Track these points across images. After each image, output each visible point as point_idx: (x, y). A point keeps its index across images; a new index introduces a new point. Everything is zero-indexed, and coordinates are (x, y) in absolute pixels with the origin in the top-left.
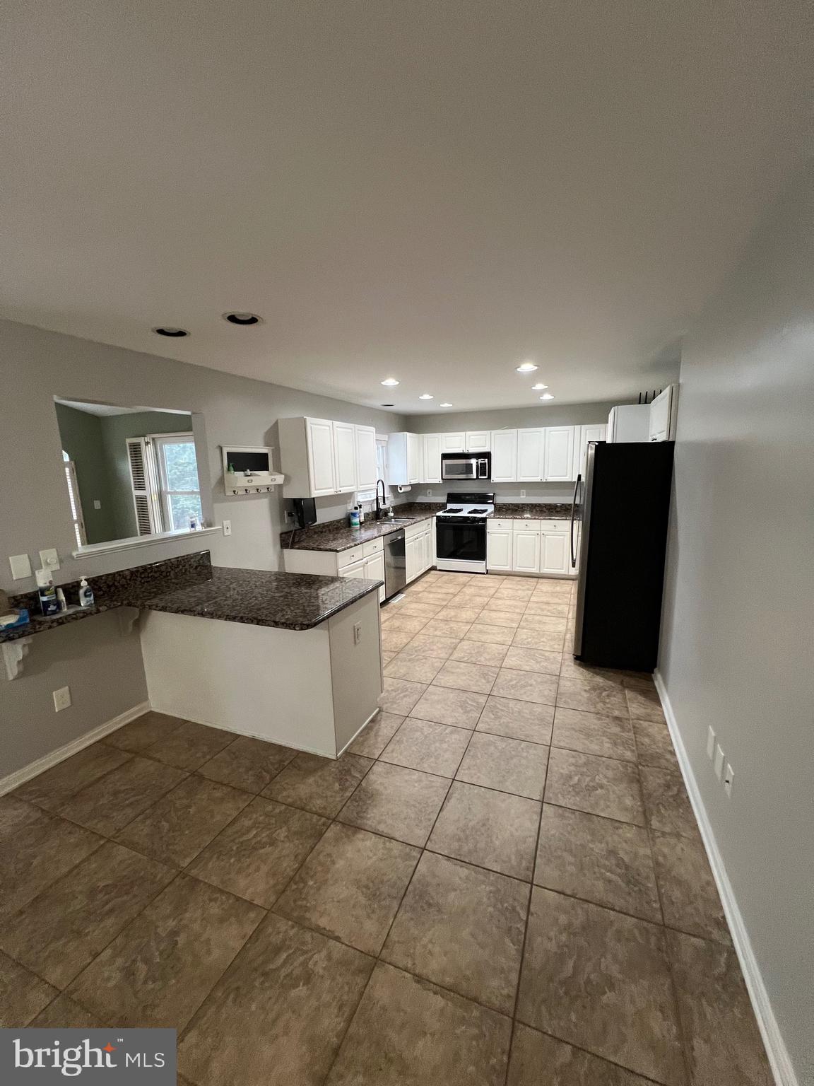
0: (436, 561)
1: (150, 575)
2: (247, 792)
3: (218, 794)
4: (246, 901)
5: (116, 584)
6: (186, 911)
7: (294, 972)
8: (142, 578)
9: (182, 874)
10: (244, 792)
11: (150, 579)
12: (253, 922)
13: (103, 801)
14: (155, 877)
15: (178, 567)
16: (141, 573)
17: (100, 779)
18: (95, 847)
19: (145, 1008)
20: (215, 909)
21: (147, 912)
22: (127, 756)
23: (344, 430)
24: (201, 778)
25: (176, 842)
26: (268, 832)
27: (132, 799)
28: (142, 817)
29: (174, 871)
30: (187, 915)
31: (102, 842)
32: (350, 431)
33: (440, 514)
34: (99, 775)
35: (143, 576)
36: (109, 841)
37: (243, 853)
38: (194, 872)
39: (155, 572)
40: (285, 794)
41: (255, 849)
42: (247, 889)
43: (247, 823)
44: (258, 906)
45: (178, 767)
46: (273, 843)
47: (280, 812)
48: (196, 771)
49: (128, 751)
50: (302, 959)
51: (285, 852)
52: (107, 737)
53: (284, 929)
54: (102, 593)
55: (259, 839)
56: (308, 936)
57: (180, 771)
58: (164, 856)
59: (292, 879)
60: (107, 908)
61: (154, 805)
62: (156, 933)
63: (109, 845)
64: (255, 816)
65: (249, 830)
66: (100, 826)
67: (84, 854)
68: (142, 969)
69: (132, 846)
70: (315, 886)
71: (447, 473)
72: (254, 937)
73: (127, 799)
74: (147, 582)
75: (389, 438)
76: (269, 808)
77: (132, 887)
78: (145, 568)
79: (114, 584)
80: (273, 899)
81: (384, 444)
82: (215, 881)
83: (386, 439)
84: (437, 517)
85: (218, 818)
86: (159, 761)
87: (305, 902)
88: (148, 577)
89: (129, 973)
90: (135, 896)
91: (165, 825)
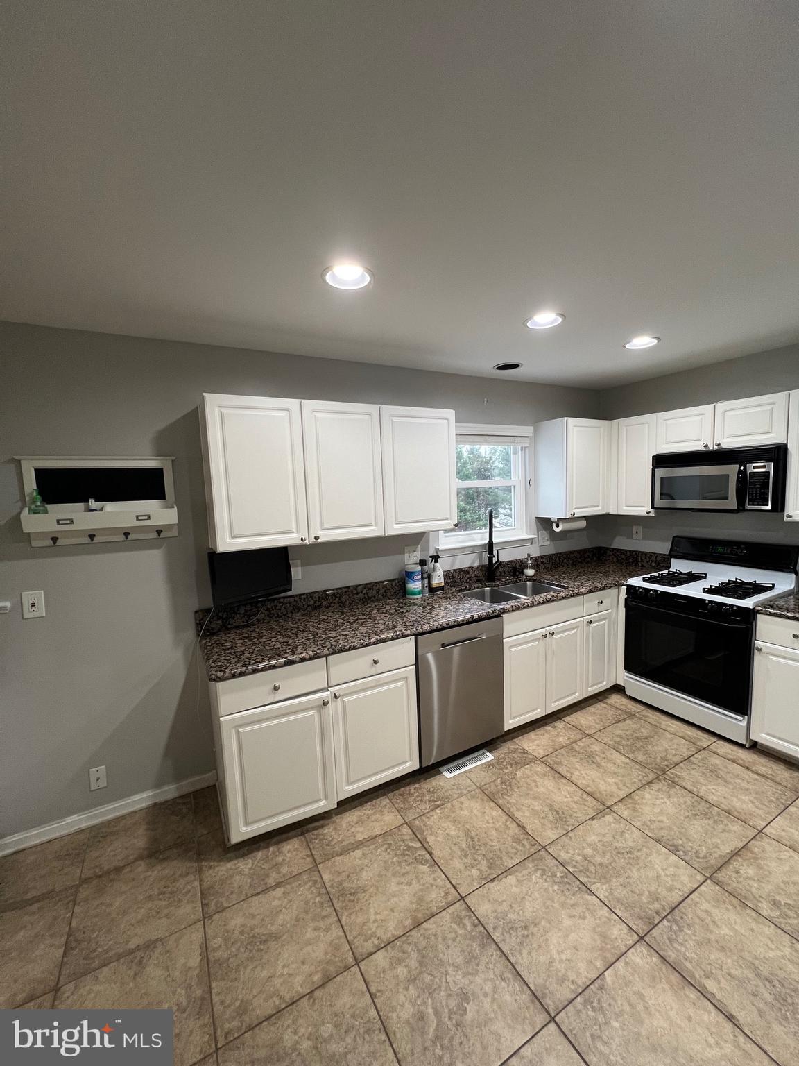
0: (622, 677)
23: (339, 416)
32: (367, 417)
33: (637, 581)
71: (663, 495)
75: (535, 431)
81: (526, 442)
83: (531, 435)
84: (630, 588)
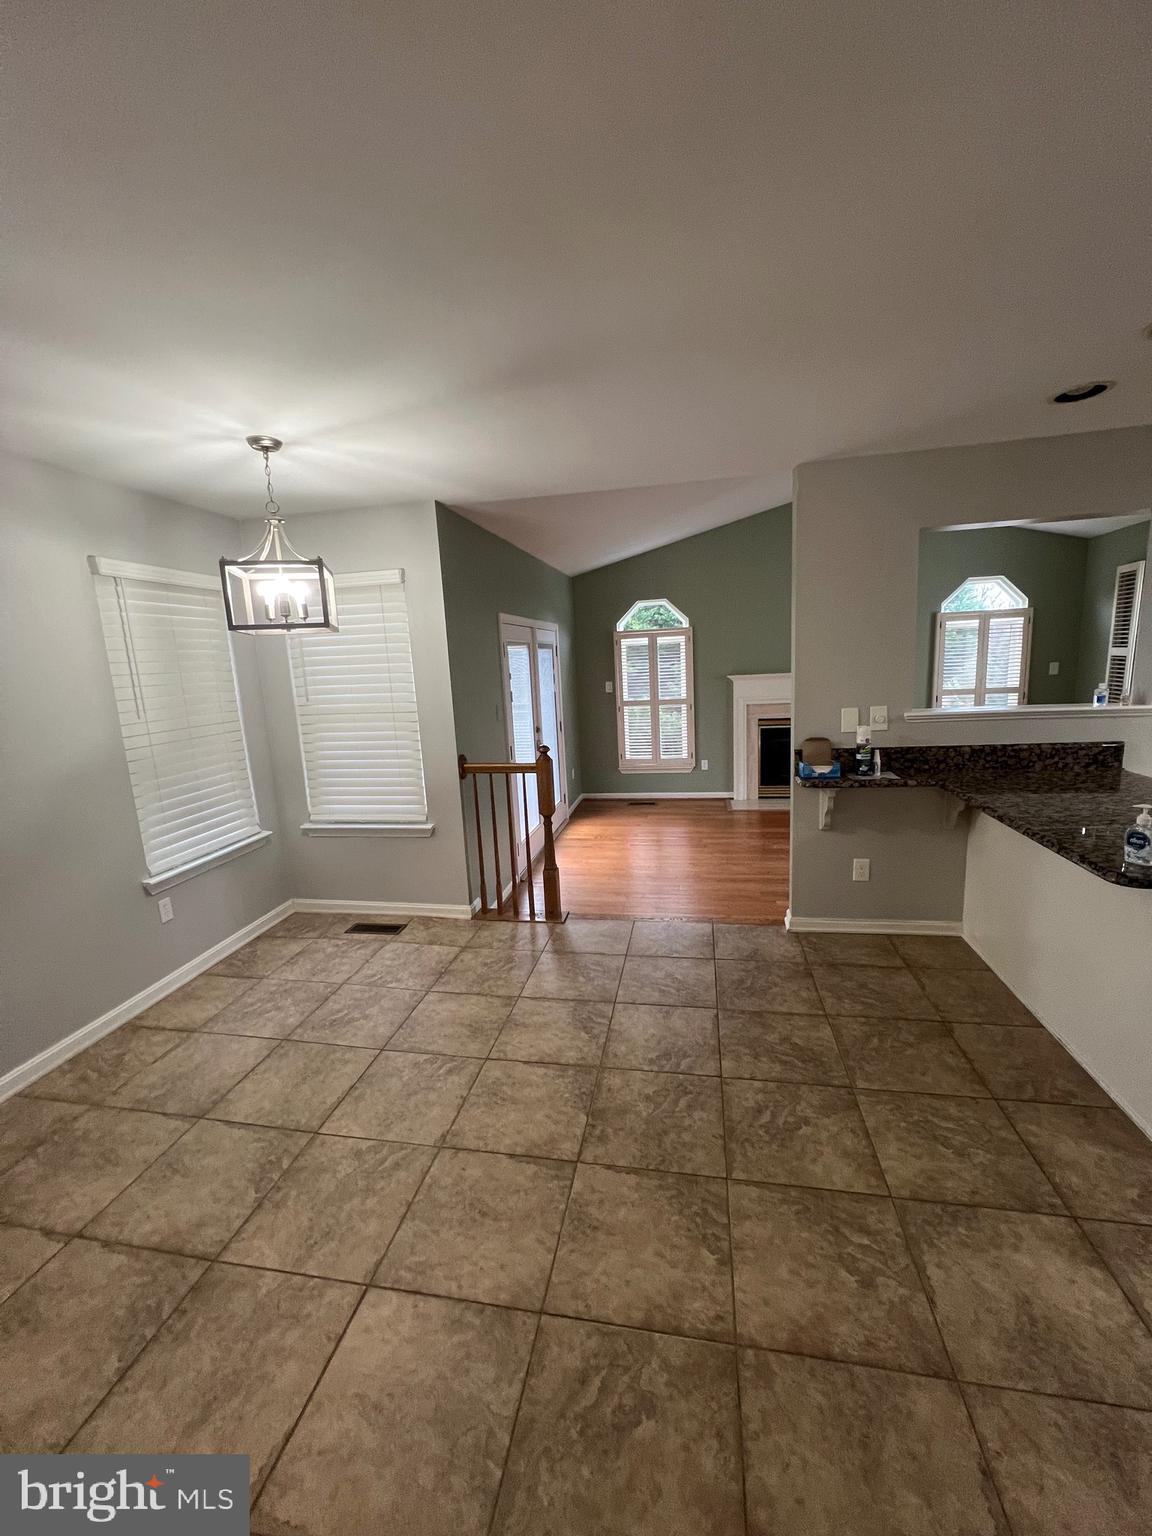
1: (1000, 760)
2: (986, 1086)
3: (951, 1060)
4: (880, 1166)
5: (949, 761)
6: (828, 1117)
7: (860, 1262)
8: (988, 762)
9: (850, 1089)
10: (982, 1081)
11: (998, 765)
12: (869, 1186)
13: (848, 984)
14: (830, 1071)
15: (1052, 757)
16: (988, 755)
17: (862, 966)
18: (814, 1012)
19: (747, 1140)
20: (849, 1141)
21: (804, 1088)
22: (899, 962)
24: (949, 1033)
25: (872, 1063)
26: (966, 1140)
27: (870, 1001)
28: (863, 1020)
29: (848, 1081)
30: (826, 1121)
31: (821, 1012)
34: (863, 962)
35: (989, 759)
36: (826, 1016)
37: (920, 1129)
38: (861, 1099)
39: (1010, 757)
40: (1033, 1128)
41: (935, 1138)
42: (890, 1159)
43: (953, 1110)
44: (886, 1182)
45: (936, 1007)
46: (961, 1153)
47: (1004, 1140)
48: (950, 1022)
49: (904, 959)
50: (878, 1265)
51: (965, 1175)
52: (898, 936)
53: (889, 1225)
54: (927, 767)
55: (950, 1135)
56: (903, 1261)
57: (933, 1010)
58: (851, 1063)
59: (944, 1202)
60: (784, 1058)
61: (882, 1020)
62: (795, 1107)
63: (822, 1020)
64: (968, 1113)
65: (947, 1118)
66: (829, 1002)
67: (803, 1009)
68: (766, 1117)
69: (837, 1034)
70: (963, 1237)
72: (857, 1196)
73: (865, 997)
74: (993, 768)
76: (996, 1122)
77: (810, 1061)
78: (994, 748)
79: (945, 759)
80: (905, 1193)
82: (870, 1123)
85: (928, 1079)
86: (923, 988)
87: (936, 1236)
88: (997, 762)
89: (759, 1111)
90: (805, 1069)
91: (875, 1041)
